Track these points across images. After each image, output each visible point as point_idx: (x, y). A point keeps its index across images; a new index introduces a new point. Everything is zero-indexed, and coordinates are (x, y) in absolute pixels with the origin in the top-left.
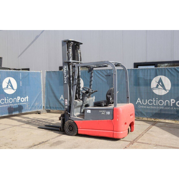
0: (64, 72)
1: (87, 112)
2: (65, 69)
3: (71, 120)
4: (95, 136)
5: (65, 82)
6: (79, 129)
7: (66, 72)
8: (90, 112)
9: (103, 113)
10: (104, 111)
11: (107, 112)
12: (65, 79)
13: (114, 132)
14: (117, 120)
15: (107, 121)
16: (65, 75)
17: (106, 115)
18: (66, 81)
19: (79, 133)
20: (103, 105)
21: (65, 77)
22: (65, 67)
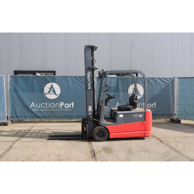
0: (88, 78)
1: (120, 116)
2: (89, 75)
3: (102, 126)
4: (127, 138)
5: (89, 89)
6: (110, 134)
7: (90, 78)
8: (123, 117)
9: (135, 116)
10: (136, 115)
11: (139, 115)
12: (88, 85)
13: (146, 132)
14: (149, 121)
15: (140, 123)
16: (88, 81)
17: (138, 118)
18: (90, 87)
19: (111, 137)
20: (131, 109)
21: (89, 83)
22: (89, 73)
